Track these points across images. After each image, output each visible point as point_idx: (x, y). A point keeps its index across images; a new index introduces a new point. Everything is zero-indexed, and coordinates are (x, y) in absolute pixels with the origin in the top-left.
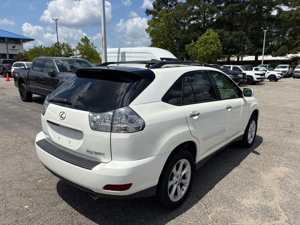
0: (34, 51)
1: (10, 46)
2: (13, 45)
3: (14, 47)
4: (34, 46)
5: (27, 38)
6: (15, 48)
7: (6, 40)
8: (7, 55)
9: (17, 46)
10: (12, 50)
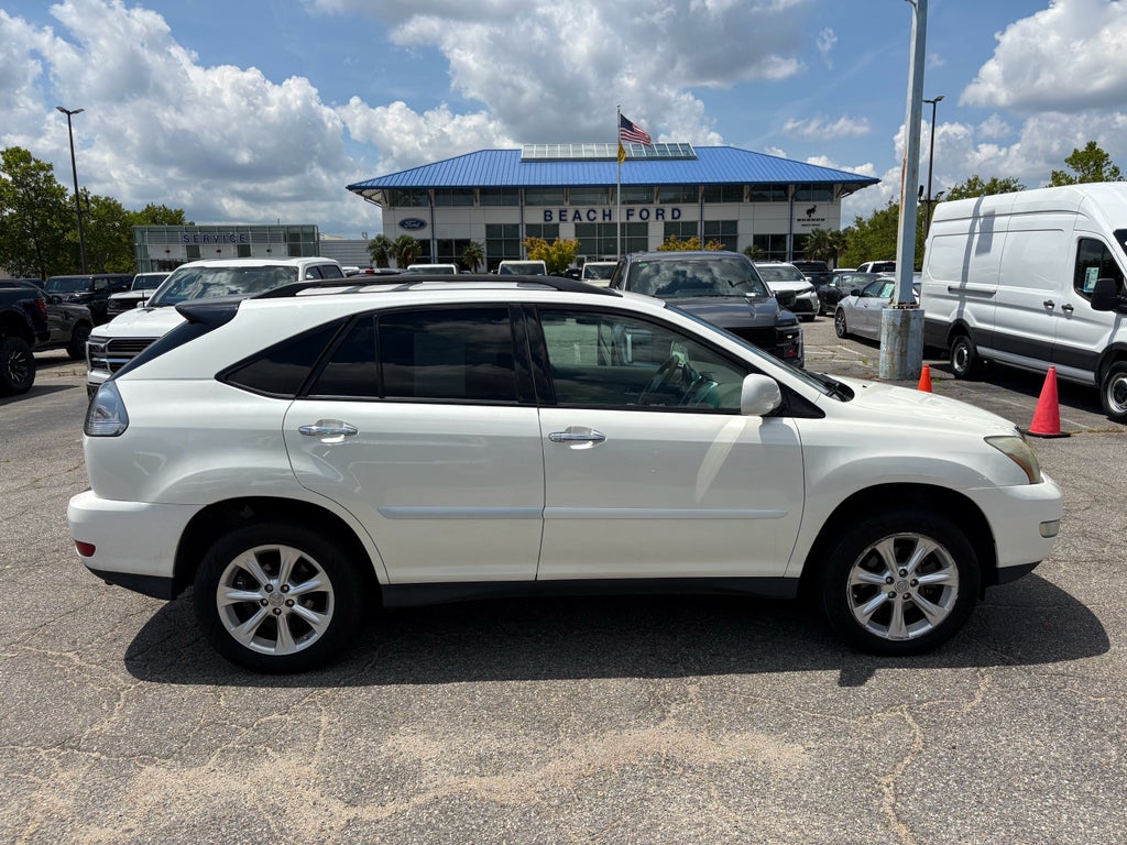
0: (886, 218)
1: (801, 209)
2: (809, 205)
3: (810, 212)
4: (890, 202)
5: (855, 178)
6: (813, 216)
7: (791, 190)
8: (788, 237)
9: (822, 210)
10: (804, 223)
